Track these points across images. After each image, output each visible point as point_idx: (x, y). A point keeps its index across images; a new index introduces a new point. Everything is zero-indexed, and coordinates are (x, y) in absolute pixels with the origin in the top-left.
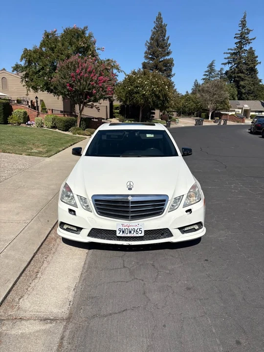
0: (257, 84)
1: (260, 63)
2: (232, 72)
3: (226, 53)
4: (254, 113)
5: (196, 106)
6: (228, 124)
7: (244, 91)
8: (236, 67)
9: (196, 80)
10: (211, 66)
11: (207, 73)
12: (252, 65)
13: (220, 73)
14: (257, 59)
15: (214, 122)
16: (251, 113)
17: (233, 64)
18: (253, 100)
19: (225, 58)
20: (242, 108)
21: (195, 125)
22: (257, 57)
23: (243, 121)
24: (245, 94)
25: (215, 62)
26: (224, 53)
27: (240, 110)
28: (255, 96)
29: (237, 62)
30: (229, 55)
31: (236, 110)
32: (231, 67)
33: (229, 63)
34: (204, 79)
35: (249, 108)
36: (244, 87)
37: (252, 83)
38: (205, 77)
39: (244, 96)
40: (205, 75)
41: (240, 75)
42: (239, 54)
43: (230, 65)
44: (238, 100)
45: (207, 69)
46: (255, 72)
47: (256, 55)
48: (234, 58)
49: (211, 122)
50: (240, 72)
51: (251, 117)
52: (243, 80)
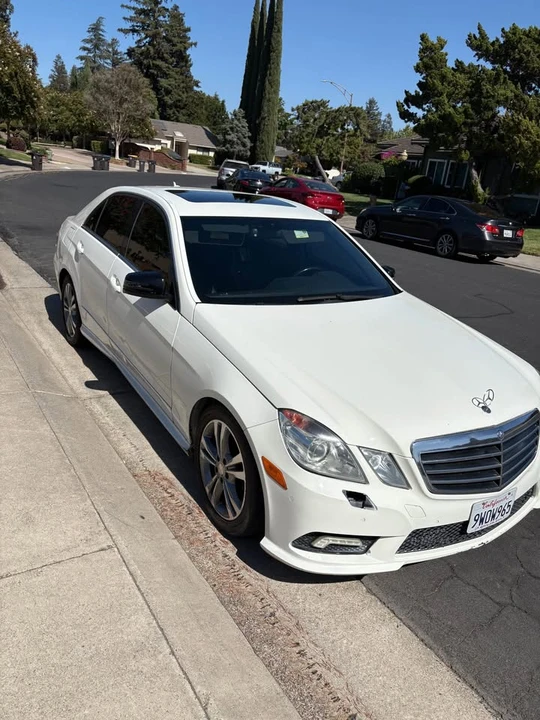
0: (191, 89)
1: (195, 44)
2: (141, 54)
3: (127, 7)
4: (194, 152)
5: (79, 121)
6: (157, 171)
7: (170, 102)
8: (149, 43)
9: (59, 57)
10: (96, 29)
11: (88, 46)
12: (179, 46)
13: (110, 50)
14: (189, 34)
15: (127, 164)
16: (191, 152)
17: (143, 35)
18: (186, 122)
19: (124, 18)
20: (172, 139)
21: (93, 168)
22: (189, 30)
23: (183, 168)
24: (171, 107)
25: (104, 22)
26: (122, 6)
27: (169, 143)
28: (189, 115)
29: (150, 33)
30: (132, 13)
31: (163, 141)
32: (139, 41)
33: (134, 31)
34: (82, 58)
35: (184, 140)
36: (168, 92)
37: (182, 85)
38: (84, 53)
39: (170, 112)
40: (84, 49)
41: (159, 62)
42: (154, 16)
43: (137, 37)
44: (161, 118)
45: (87, 36)
46: (187, 61)
47: (187, 25)
48: (143, 23)
49: (121, 163)
50: (159, 58)
51: (189, 158)
52: (166, 75)
